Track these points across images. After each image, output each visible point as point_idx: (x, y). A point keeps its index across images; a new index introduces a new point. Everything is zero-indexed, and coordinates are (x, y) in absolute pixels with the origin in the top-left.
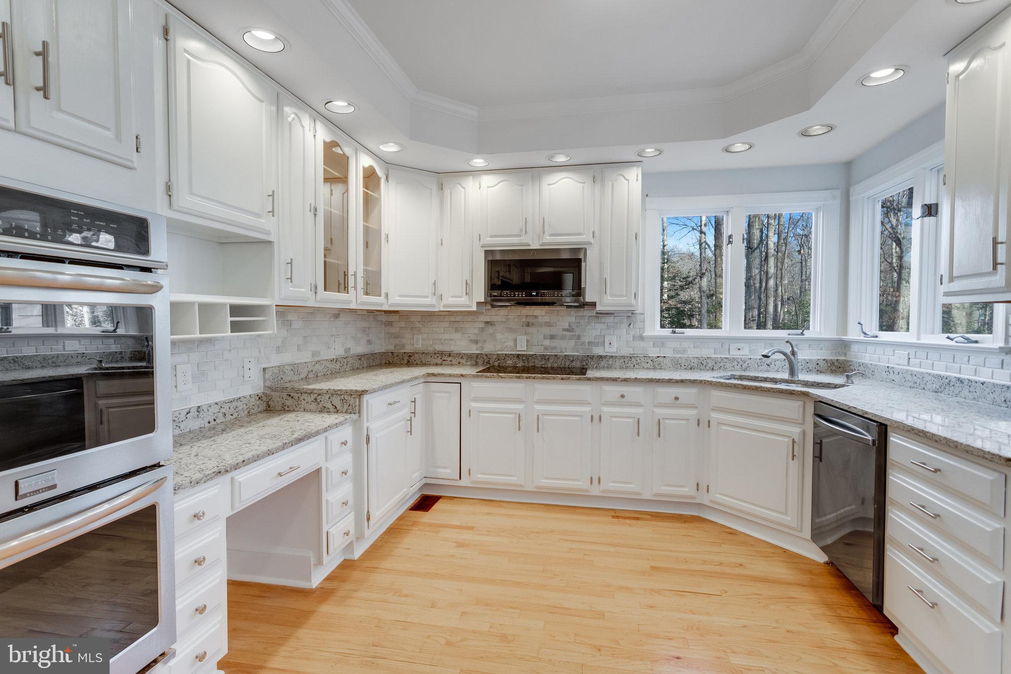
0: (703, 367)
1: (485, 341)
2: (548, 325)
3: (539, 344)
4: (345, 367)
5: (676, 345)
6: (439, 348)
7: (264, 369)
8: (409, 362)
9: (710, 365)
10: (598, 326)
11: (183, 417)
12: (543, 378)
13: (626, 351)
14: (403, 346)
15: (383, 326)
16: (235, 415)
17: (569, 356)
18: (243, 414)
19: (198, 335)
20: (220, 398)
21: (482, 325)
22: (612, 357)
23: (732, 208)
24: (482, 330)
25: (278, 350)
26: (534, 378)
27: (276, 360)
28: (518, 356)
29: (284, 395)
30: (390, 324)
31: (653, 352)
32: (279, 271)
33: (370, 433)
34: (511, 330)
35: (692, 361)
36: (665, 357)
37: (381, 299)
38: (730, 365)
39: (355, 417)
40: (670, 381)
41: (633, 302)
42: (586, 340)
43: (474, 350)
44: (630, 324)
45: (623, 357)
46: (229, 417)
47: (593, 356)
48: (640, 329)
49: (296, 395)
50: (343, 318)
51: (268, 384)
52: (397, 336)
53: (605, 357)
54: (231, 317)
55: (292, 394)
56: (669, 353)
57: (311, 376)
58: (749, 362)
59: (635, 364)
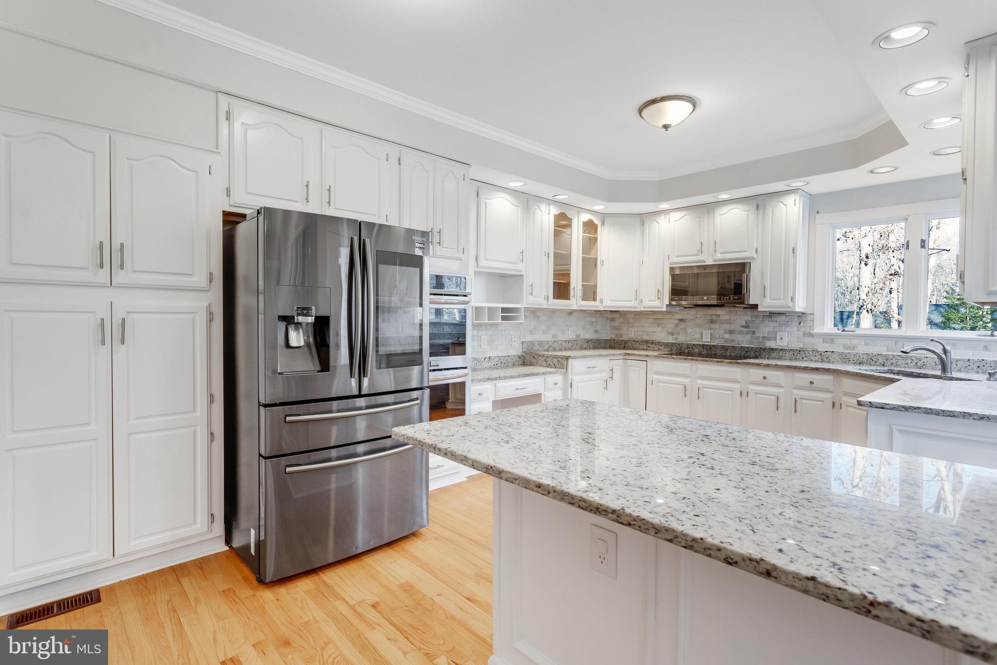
0: (873, 363)
1: (678, 333)
2: (728, 322)
3: (721, 337)
4: (575, 346)
5: (847, 342)
6: (645, 337)
7: (523, 342)
8: (625, 347)
9: (881, 361)
10: (771, 324)
11: (483, 360)
12: (703, 360)
13: (796, 345)
14: (621, 336)
15: (609, 321)
16: (506, 364)
17: (744, 347)
18: (511, 364)
19: (487, 322)
20: (500, 354)
21: (677, 322)
22: (782, 350)
23: (909, 216)
24: (677, 325)
25: (531, 332)
26: (696, 360)
27: (529, 338)
28: (703, 346)
29: (531, 357)
30: (613, 319)
31: (822, 347)
32: (526, 290)
33: (573, 382)
34: (699, 326)
35: (862, 357)
36: (833, 352)
37: (597, 303)
38: (903, 362)
39: (564, 371)
40: (806, 369)
41: (790, 304)
42: (760, 335)
43: (670, 340)
44: (800, 323)
45: (793, 350)
46: (503, 365)
47: (766, 348)
48: (810, 327)
49: (536, 357)
50: (575, 315)
51: (525, 350)
52: (617, 329)
53: (776, 349)
54: (502, 313)
55: (534, 356)
56: (838, 349)
57: (551, 349)
58: (925, 360)
59: (804, 356)
